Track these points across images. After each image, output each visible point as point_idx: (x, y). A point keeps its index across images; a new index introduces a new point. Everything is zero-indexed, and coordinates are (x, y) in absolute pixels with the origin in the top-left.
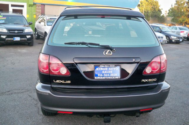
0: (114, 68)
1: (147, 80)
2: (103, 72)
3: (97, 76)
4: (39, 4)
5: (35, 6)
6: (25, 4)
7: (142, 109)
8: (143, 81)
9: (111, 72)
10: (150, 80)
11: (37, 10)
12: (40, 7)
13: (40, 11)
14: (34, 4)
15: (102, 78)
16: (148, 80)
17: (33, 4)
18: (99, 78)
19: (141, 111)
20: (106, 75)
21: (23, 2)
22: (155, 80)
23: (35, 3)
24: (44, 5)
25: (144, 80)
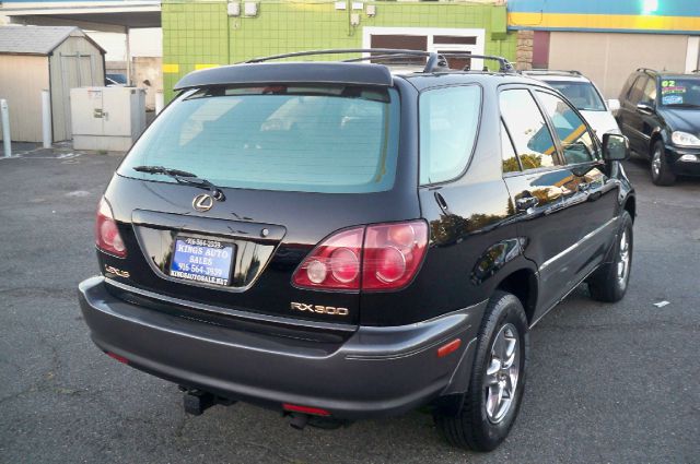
0: (219, 251)
1: (308, 307)
2: (192, 260)
3: (177, 268)
4: (526, 29)
5: (513, 37)
6: (480, 34)
7: (292, 404)
8: (296, 309)
9: (210, 262)
10: (320, 309)
11: (519, 53)
12: (531, 42)
13: (531, 54)
14: (510, 31)
15: (185, 276)
16: (313, 308)
17: (505, 30)
18: (179, 274)
19: (287, 408)
20: (196, 270)
21: (473, 25)
22: (343, 311)
23: (513, 26)
24: (547, 32)
25: (298, 306)
